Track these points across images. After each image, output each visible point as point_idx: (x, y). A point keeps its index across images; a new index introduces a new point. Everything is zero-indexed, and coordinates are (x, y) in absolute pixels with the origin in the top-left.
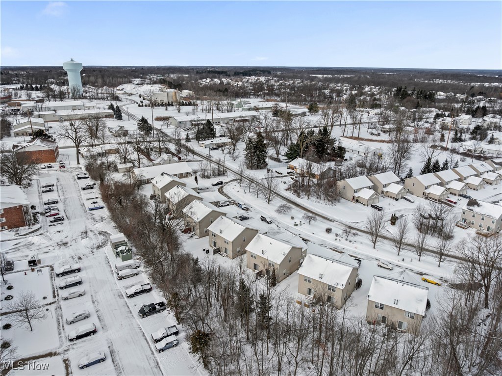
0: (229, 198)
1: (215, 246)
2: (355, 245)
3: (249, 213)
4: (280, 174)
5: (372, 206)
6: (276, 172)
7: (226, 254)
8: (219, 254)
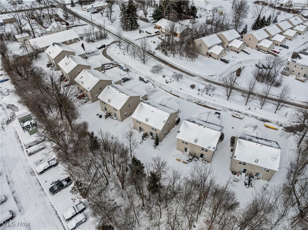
0: (112, 60)
1: (106, 111)
2: (214, 98)
3: (130, 73)
4: (149, 34)
5: (221, 60)
6: (146, 32)
7: (116, 118)
8: (110, 117)
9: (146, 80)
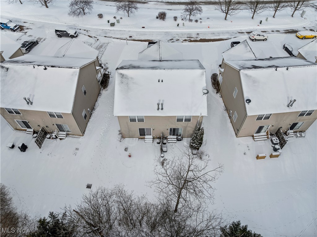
2: (205, 23)
3: (29, 32)
7: (65, 133)
8: (50, 138)
9: (71, 32)
